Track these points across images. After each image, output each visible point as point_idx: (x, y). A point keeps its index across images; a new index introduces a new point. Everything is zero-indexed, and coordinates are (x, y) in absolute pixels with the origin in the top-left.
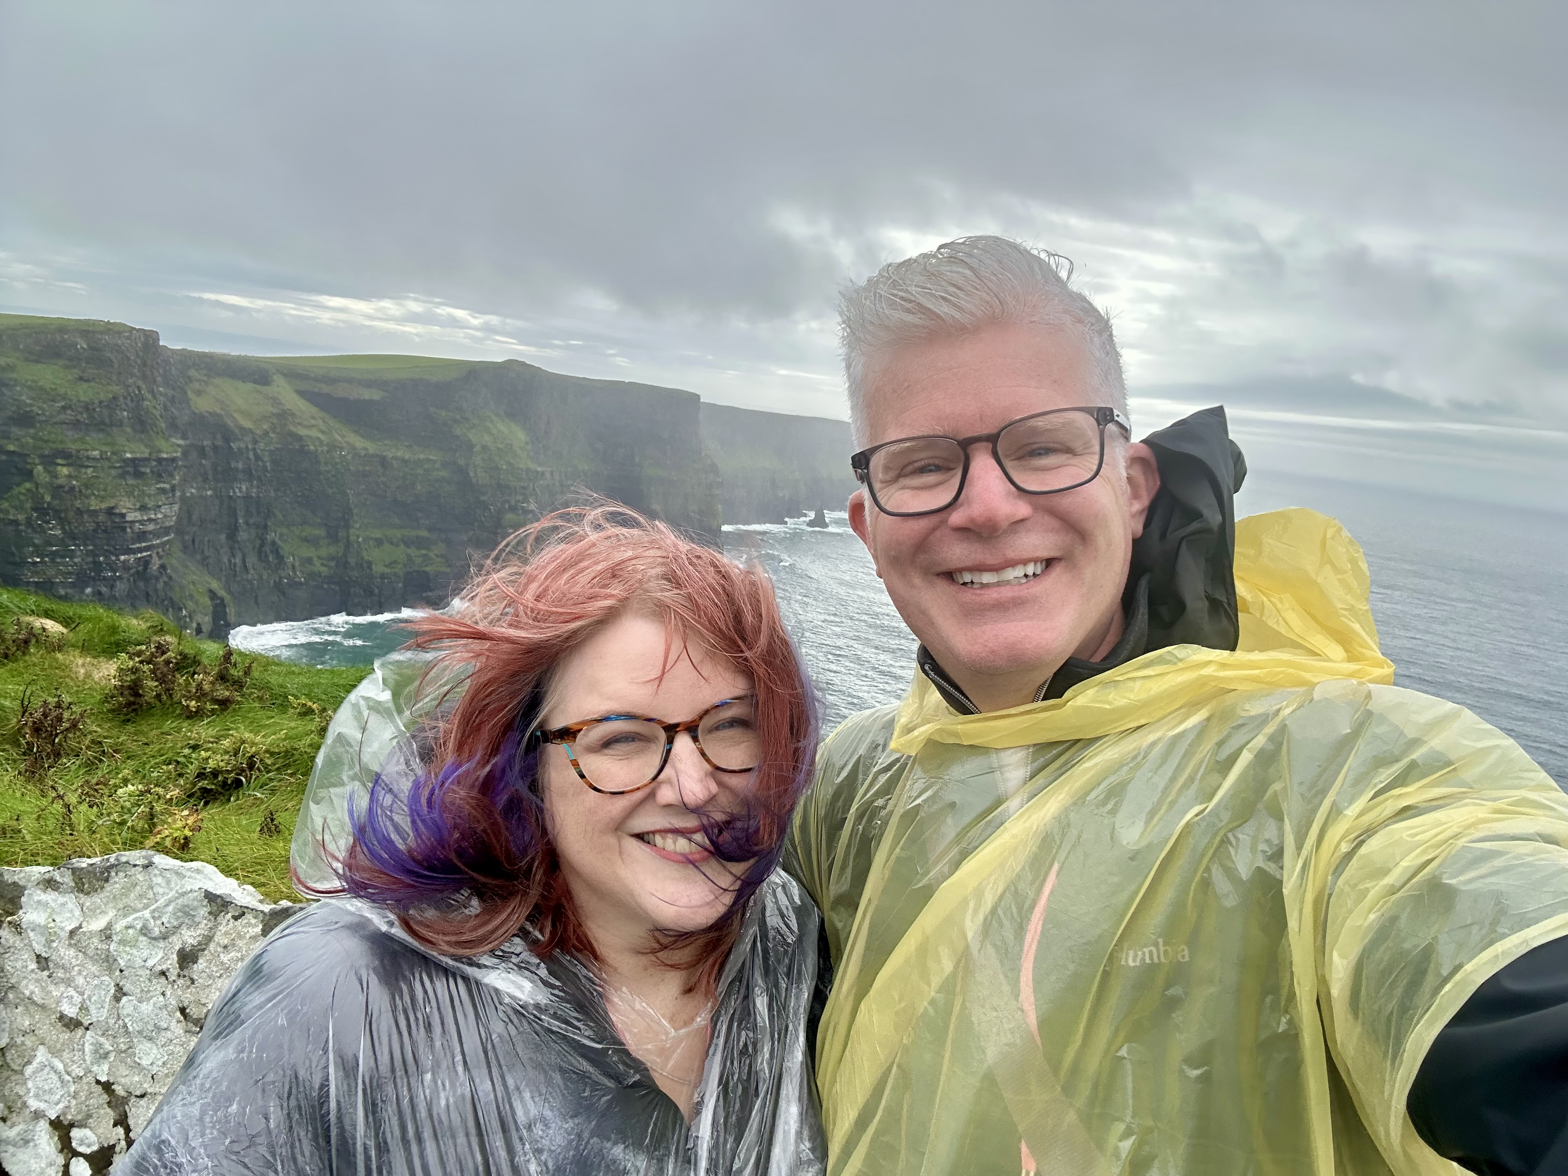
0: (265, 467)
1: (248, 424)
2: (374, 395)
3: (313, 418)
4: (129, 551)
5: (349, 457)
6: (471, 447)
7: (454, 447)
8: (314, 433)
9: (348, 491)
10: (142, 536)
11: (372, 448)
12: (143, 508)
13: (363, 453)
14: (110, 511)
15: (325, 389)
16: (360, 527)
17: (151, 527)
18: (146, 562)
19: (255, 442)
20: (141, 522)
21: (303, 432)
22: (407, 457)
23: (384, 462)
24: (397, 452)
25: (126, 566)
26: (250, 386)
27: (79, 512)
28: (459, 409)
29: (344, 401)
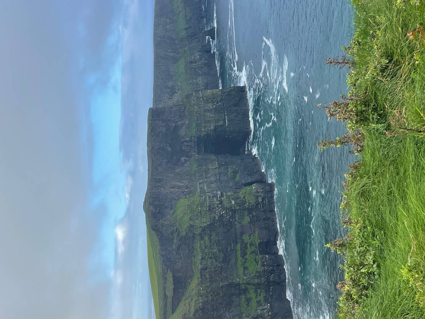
2: (170, 276)
3: (185, 304)
5: (203, 286)
6: (191, 226)
7: (192, 235)
8: (193, 304)
9: (221, 285)
11: (197, 275)
13: (200, 279)
15: (170, 300)
16: (239, 278)
21: (193, 310)
22: (200, 258)
23: (204, 269)
24: (198, 263)
28: (172, 233)
29: (174, 290)
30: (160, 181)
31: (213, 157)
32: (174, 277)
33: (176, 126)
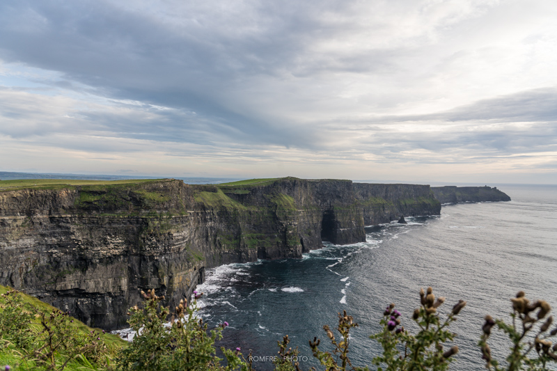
0: (215, 218)
1: (210, 204)
2: (247, 192)
3: (229, 201)
4: (174, 245)
5: (240, 212)
7: (271, 206)
8: (230, 206)
9: (240, 223)
10: (178, 240)
11: (246, 208)
12: (178, 232)
13: (244, 210)
14: (169, 234)
15: (233, 192)
16: (244, 234)
17: (180, 237)
18: (179, 249)
19: (212, 210)
20: (177, 236)
21: (226, 206)
23: (250, 213)
24: (254, 209)
25: (173, 250)
26: (211, 193)
27: (161, 235)
28: (273, 194)
29: (238, 195)
30: (306, 186)
31: (320, 220)
32: (246, 195)
33: (340, 197)
